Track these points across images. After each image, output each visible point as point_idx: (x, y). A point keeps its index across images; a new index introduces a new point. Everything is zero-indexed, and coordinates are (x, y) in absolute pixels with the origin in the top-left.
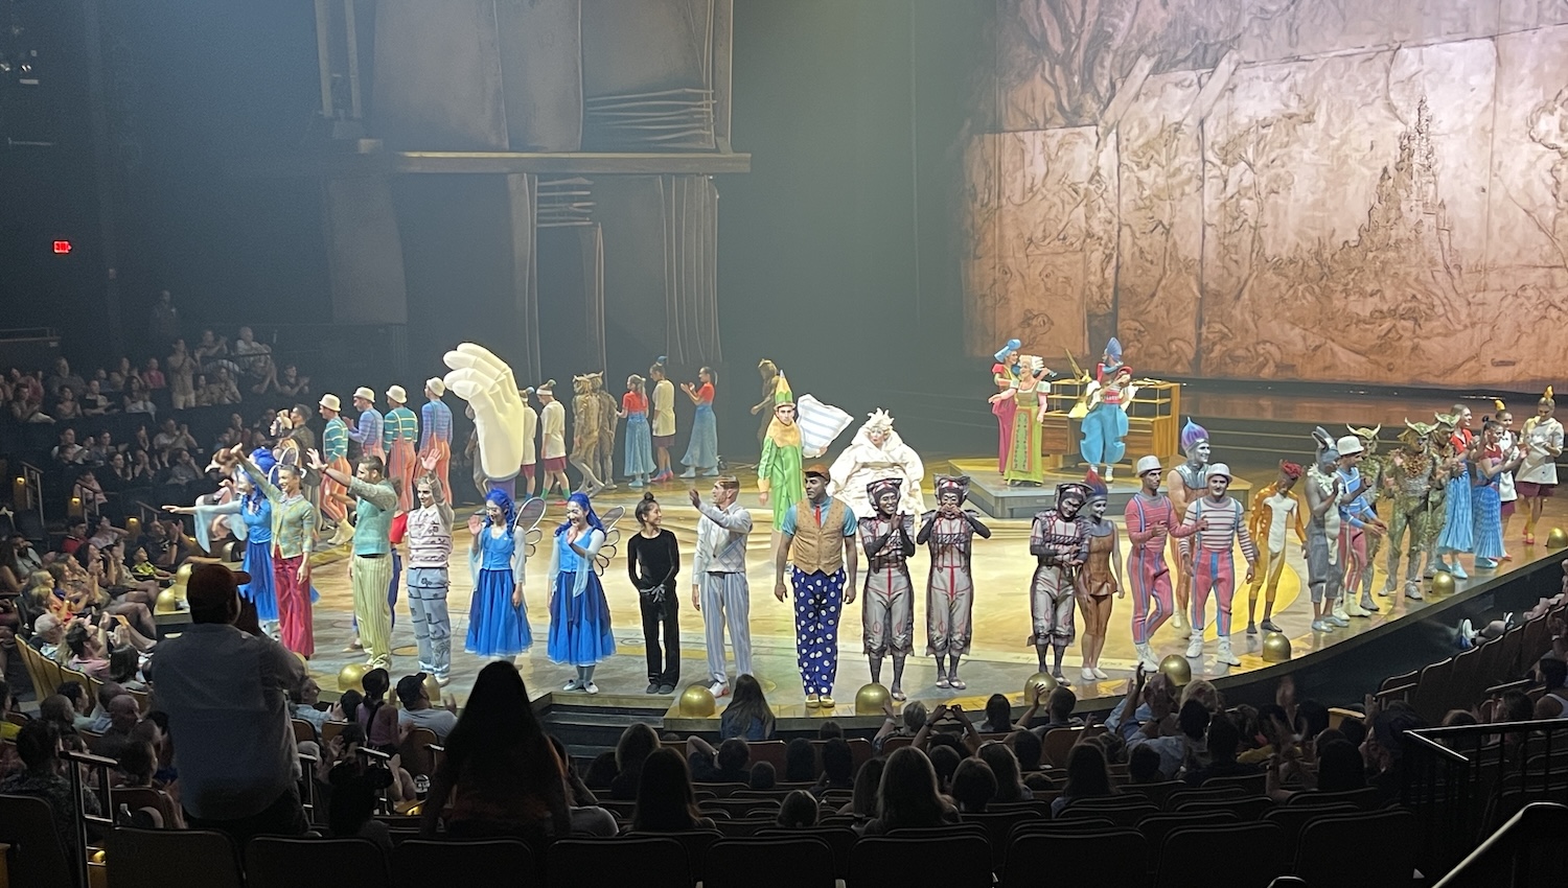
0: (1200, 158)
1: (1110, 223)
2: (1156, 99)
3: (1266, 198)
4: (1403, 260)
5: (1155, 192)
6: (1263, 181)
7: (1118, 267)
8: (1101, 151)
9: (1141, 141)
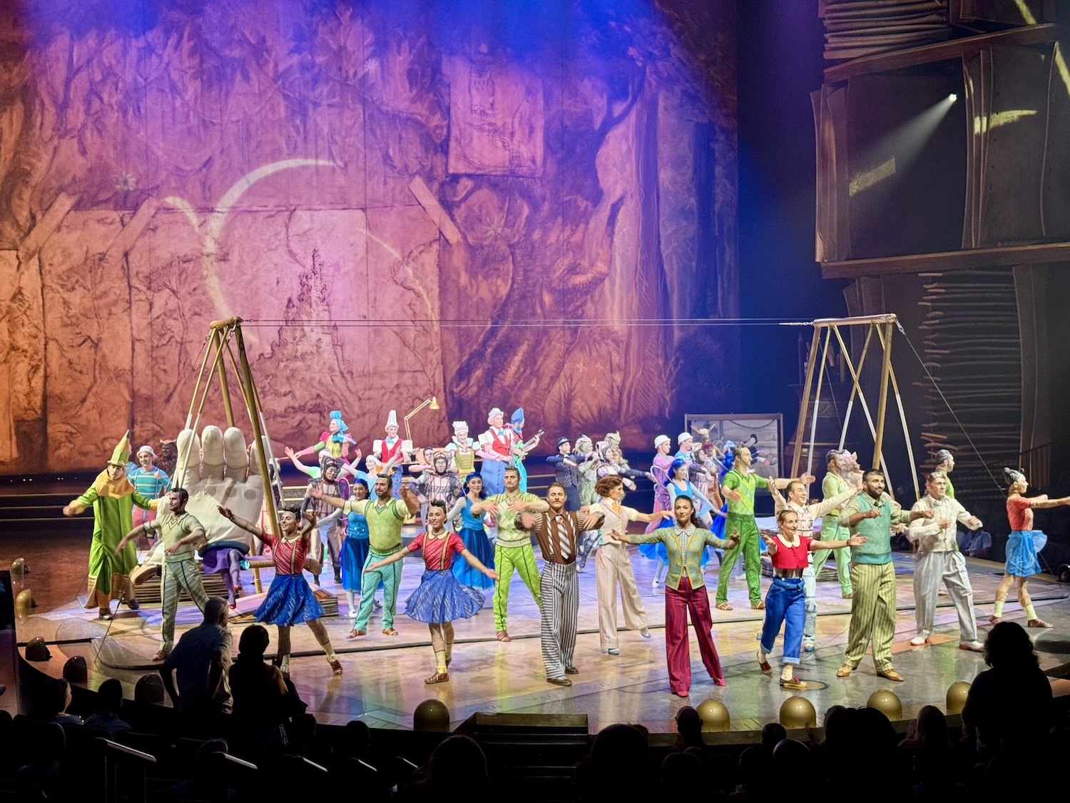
0: (125, 284)
1: (35, 337)
2: (79, 232)
3: (190, 318)
4: (309, 368)
5: (82, 311)
6: (187, 305)
7: (46, 377)
8: (23, 273)
9: (64, 267)
